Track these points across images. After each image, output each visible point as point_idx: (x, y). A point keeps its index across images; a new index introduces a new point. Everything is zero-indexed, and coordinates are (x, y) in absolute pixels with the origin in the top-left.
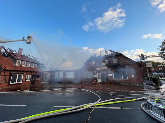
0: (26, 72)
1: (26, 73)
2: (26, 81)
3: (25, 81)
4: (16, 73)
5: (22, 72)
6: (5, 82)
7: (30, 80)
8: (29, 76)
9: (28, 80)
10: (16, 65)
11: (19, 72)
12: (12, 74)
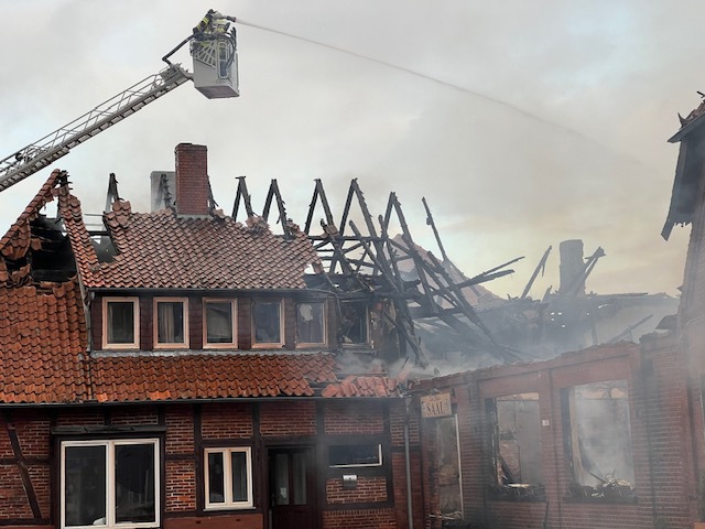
0: (195, 411)
1: (197, 430)
2: (209, 506)
3: (200, 510)
4: (100, 426)
5: (153, 423)
6: (28, 513)
7: (249, 504)
8: (238, 460)
9: (229, 503)
10: (106, 346)
11: (128, 424)
12: (65, 444)
